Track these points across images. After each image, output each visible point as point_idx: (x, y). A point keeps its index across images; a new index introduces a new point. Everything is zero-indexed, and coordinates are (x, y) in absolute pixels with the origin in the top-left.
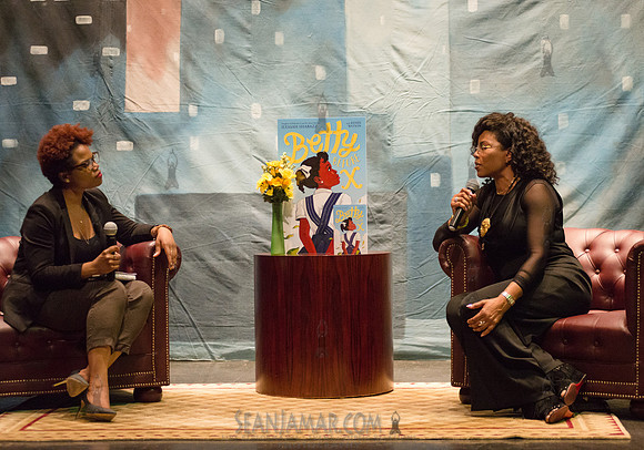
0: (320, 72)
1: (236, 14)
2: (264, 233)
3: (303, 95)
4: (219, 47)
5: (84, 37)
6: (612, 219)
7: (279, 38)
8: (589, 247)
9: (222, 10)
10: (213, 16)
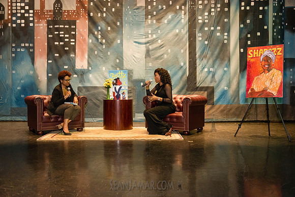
0: (118, 61)
1: (100, 48)
2: (105, 95)
3: (114, 65)
4: (96, 55)
5: (67, 52)
6: (179, 93)
7: (109, 53)
8: (175, 98)
9: (97, 47)
10: (95, 48)
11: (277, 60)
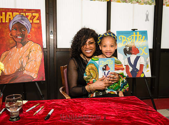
11: (33, 29)
